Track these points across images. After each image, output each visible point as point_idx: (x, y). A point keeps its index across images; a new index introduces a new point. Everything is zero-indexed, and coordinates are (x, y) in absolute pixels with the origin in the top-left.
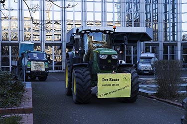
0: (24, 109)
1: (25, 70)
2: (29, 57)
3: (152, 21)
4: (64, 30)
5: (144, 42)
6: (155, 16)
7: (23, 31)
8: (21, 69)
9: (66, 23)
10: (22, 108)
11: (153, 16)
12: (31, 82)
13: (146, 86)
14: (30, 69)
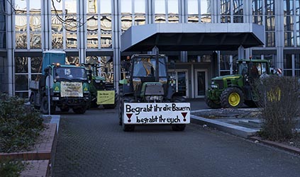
0: (37, 154)
1: (51, 96)
2: (57, 75)
3: (264, 13)
4: (116, 30)
5: (251, 48)
6: (271, 4)
7: (50, 33)
8: (44, 95)
9: (121, 19)
10: (35, 152)
11: (266, 5)
12: (59, 116)
13: (247, 121)
14: (60, 93)
